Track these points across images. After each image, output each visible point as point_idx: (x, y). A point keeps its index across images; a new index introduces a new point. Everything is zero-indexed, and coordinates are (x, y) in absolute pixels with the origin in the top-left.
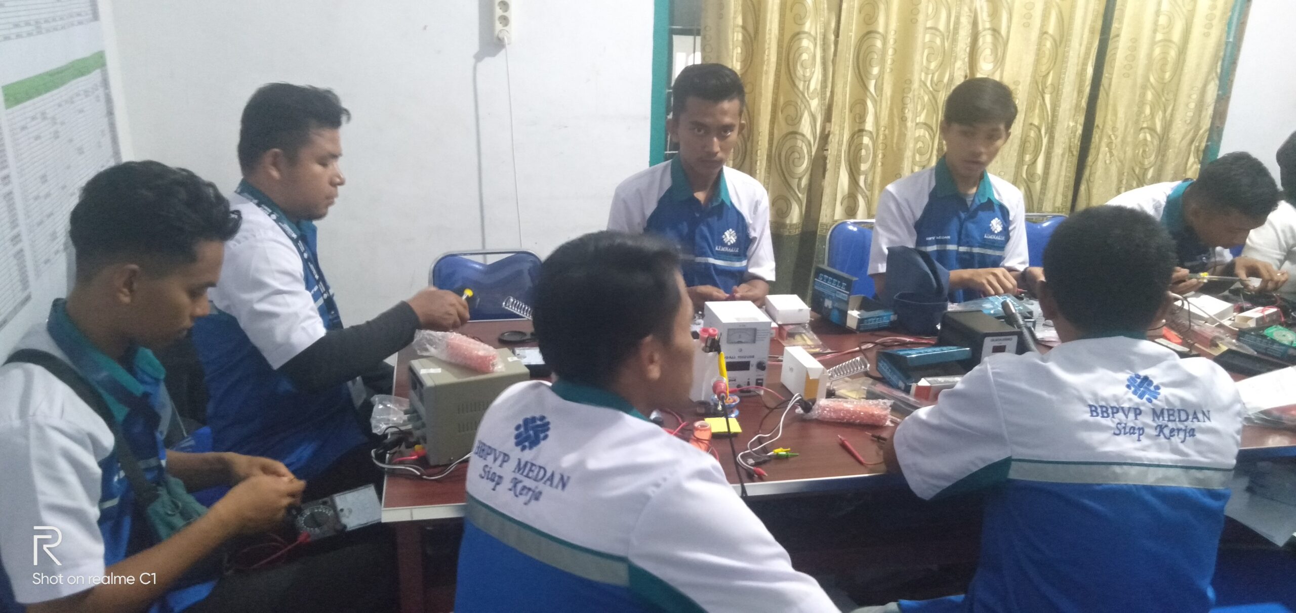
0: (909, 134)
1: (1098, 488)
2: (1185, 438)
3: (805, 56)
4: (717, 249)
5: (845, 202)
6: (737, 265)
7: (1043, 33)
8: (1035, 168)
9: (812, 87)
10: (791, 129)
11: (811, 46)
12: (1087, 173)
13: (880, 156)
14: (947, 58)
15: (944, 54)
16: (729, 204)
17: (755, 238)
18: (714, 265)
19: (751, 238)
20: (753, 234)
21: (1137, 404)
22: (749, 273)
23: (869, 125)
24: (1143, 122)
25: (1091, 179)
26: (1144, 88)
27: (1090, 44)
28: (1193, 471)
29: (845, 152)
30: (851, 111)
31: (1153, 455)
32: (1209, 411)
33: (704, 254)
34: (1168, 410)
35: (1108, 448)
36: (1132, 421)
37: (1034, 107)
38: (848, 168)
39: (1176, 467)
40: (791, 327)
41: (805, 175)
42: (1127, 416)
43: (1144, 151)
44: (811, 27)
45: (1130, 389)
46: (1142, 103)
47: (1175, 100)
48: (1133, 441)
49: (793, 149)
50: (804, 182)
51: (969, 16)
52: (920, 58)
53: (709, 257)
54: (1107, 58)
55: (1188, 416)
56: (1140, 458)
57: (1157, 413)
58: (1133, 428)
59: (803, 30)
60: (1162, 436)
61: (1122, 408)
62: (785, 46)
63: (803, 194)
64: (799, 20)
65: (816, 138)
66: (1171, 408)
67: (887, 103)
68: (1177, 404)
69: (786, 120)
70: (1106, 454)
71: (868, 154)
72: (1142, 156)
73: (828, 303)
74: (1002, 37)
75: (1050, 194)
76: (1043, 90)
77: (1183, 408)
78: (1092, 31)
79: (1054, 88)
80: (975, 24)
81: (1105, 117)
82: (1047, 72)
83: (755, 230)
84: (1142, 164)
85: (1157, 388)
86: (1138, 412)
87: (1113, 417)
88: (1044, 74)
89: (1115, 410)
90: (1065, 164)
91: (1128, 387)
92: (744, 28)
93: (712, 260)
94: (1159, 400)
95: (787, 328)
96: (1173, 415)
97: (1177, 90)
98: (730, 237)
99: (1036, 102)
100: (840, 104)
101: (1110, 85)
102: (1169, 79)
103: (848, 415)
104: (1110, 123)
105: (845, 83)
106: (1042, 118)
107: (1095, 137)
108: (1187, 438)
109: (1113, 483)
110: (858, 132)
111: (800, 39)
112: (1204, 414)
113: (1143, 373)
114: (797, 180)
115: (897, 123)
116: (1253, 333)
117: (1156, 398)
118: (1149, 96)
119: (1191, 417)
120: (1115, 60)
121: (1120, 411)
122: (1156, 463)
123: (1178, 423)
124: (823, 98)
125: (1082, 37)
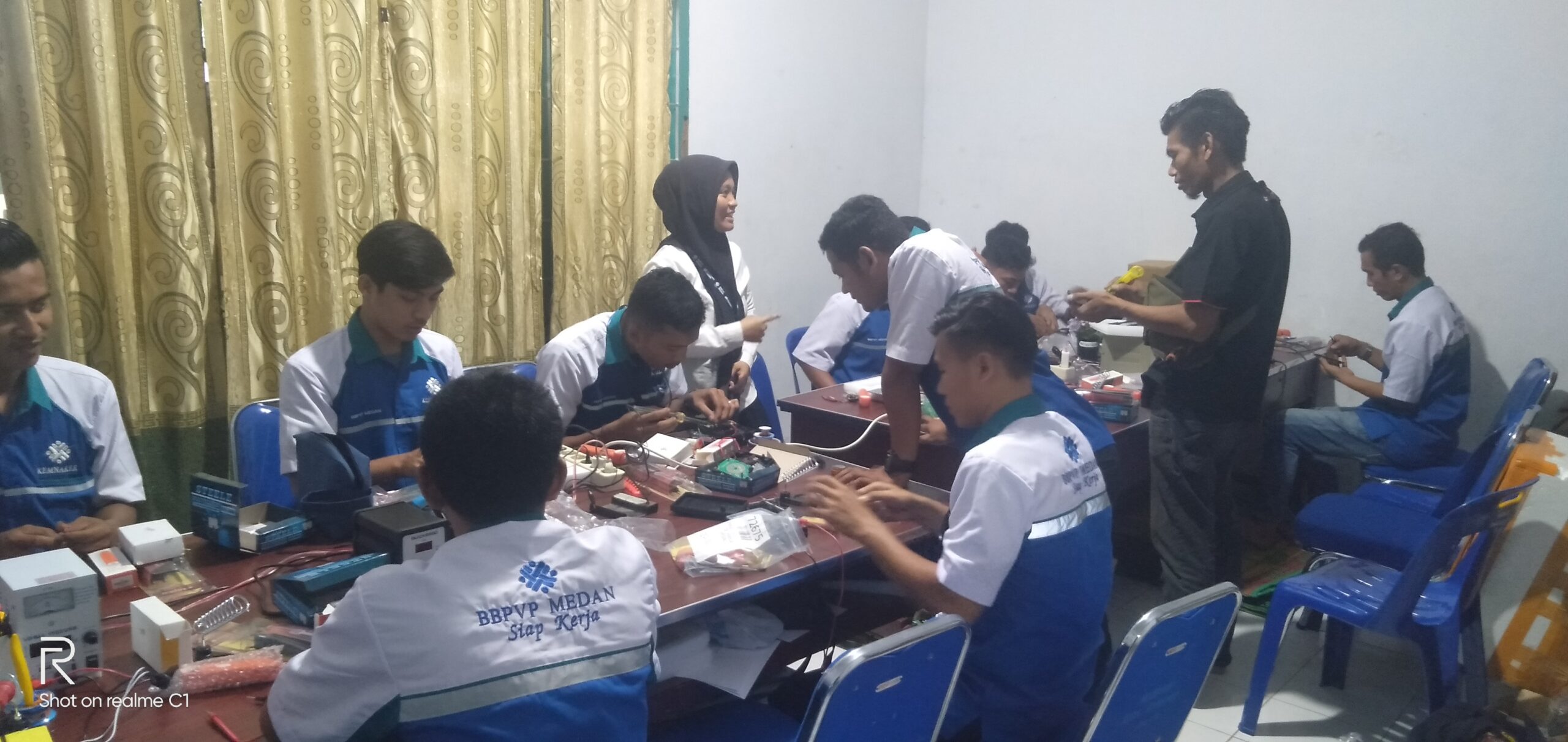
0: (334, 283)
1: (498, 708)
2: (588, 624)
3: (169, 194)
4: (39, 472)
5: (263, 375)
6: (79, 488)
7: (478, 158)
8: (498, 309)
9: (187, 232)
10: (165, 289)
11: (177, 182)
12: (555, 309)
13: (302, 313)
14: (369, 190)
15: (364, 185)
16: (50, 408)
17: (101, 449)
18: (38, 496)
19: (94, 448)
20: (97, 443)
21: (532, 598)
22: (100, 496)
23: (278, 275)
24: (605, 249)
25: (562, 315)
26: (599, 212)
27: (533, 167)
28: (601, 660)
29: (251, 312)
30: (250, 260)
31: (556, 652)
32: (611, 587)
33: (20, 484)
34: (566, 597)
35: (505, 658)
36: (528, 619)
37: (484, 240)
38: (260, 332)
39: (583, 659)
40: (157, 565)
41: (196, 347)
42: (522, 616)
43: (612, 280)
44: (171, 158)
45: (524, 582)
46: (599, 230)
47: (633, 225)
48: (532, 642)
49: (173, 316)
50: (197, 356)
51: (387, 140)
52: (331, 191)
53: (29, 486)
54: (553, 183)
55: (588, 597)
56: (540, 661)
57: (554, 604)
58: (530, 627)
59: (160, 161)
60: (563, 628)
61: (516, 607)
62: (138, 183)
63: (199, 372)
64: (154, 147)
65: (204, 298)
66: (571, 594)
67: (299, 246)
68: (576, 587)
69: (156, 277)
70: (502, 666)
71: (283, 312)
72: (611, 286)
73: (213, 523)
74: (429, 163)
75: (519, 338)
76: (490, 221)
77: (582, 591)
78: (533, 154)
79: (502, 219)
80: (395, 149)
81: (565, 246)
82: (491, 200)
83: (99, 437)
84: (612, 294)
85: (554, 573)
86: (533, 606)
87: (506, 620)
88: (488, 202)
89: (508, 611)
90: (530, 301)
91: (522, 579)
92: (70, 159)
93: (33, 490)
94: (556, 588)
95: (151, 570)
96: (573, 601)
97: (633, 213)
98: (59, 452)
99: (485, 235)
100: (233, 252)
101: (563, 211)
102: (623, 203)
103: (222, 679)
104: (571, 252)
105: (237, 225)
106: (495, 252)
107: (557, 270)
108: (591, 623)
109: (513, 697)
110: (264, 286)
111: (159, 174)
112: (606, 591)
113: (537, 559)
114: (185, 356)
115: (317, 271)
116: (709, 471)
117: (552, 586)
118: (606, 221)
119: (592, 599)
120: (563, 183)
121: (514, 610)
122: (560, 661)
123: (578, 608)
124: (204, 244)
125: (522, 160)
